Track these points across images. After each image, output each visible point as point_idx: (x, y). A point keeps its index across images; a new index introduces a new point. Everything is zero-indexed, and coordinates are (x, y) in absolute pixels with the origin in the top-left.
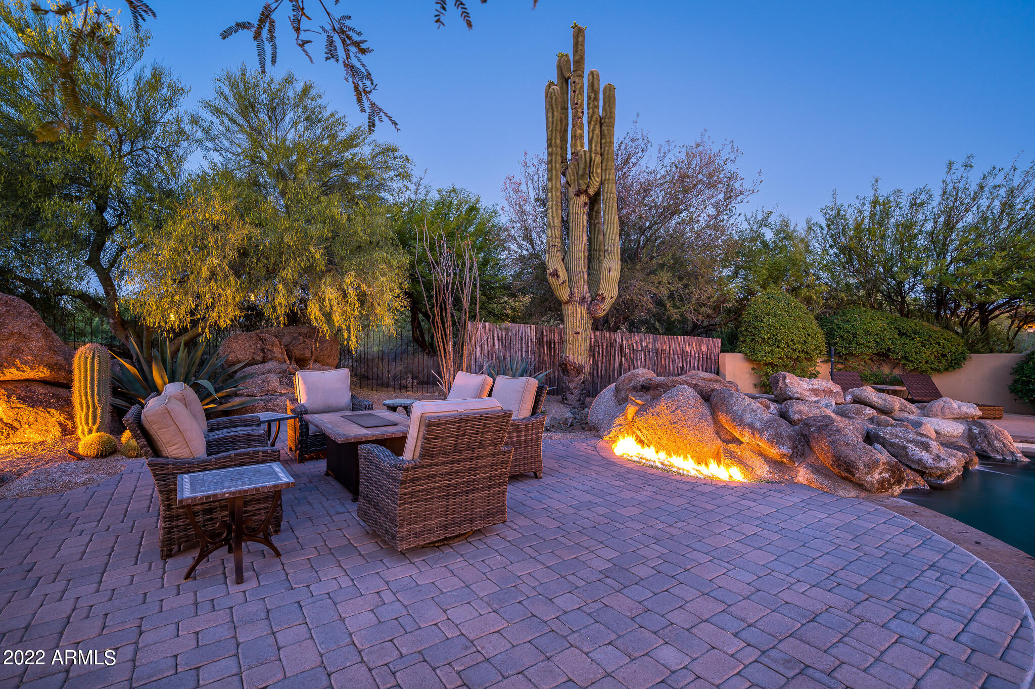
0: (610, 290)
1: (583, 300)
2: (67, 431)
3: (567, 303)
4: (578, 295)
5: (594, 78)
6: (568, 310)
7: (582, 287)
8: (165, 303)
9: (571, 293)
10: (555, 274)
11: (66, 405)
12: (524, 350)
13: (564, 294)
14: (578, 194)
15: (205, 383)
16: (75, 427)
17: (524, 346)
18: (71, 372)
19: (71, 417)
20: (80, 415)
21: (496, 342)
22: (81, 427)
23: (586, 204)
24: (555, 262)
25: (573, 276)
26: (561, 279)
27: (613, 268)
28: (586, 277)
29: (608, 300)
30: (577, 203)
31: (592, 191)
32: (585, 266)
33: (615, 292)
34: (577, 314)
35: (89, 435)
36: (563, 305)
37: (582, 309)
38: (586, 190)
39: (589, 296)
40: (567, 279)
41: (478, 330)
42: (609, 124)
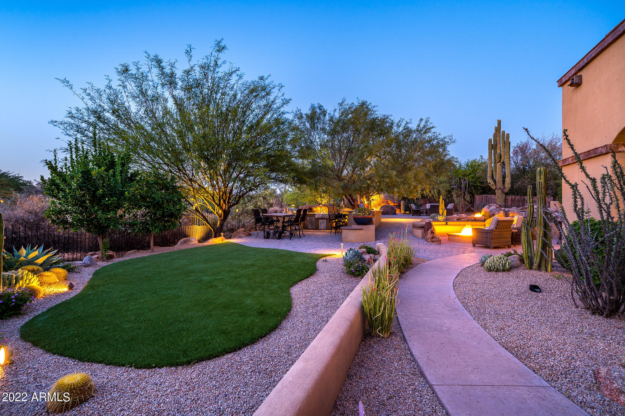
0: (508, 185)
1: (500, 188)
4: (498, 187)
5: (504, 132)
6: (496, 191)
7: (500, 185)
9: (496, 187)
10: (490, 183)
13: (494, 188)
14: (498, 162)
16: (401, 211)
20: (402, 209)
21: (483, 200)
24: (489, 180)
25: (497, 183)
26: (492, 184)
27: (508, 180)
28: (502, 183)
29: (507, 188)
30: (498, 165)
31: (502, 161)
32: (501, 180)
33: (509, 186)
34: (498, 192)
35: (403, 212)
36: (494, 190)
37: (500, 191)
38: (500, 162)
39: (502, 187)
40: (494, 184)
41: (477, 197)
42: (507, 144)
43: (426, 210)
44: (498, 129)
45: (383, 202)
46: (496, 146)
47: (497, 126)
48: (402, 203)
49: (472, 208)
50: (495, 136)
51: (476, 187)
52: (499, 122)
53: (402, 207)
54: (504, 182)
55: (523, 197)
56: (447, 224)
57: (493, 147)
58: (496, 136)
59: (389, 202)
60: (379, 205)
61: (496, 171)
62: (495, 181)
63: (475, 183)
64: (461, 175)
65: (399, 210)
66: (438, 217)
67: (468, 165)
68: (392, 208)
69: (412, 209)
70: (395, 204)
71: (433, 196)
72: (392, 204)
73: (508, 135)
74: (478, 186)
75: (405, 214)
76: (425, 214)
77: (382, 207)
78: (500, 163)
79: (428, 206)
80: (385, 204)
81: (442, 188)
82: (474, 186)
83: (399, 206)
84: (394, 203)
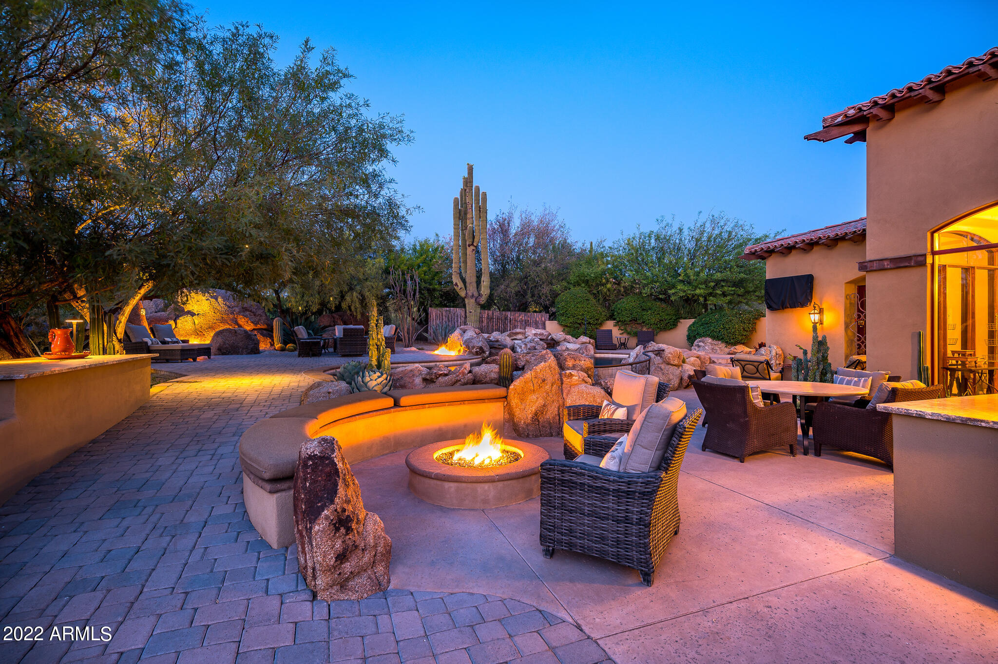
0: (485, 291)
1: (473, 296)
2: (272, 345)
3: (465, 297)
4: (470, 294)
5: (478, 188)
6: (467, 301)
7: (472, 289)
8: (298, 304)
9: (467, 293)
10: (456, 285)
11: (272, 337)
12: (459, 321)
13: (462, 294)
14: (469, 246)
15: (311, 332)
16: (274, 343)
17: (459, 319)
18: (273, 326)
19: (273, 340)
20: (275, 340)
21: (444, 317)
22: (276, 343)
23: (473, 250)
24: (456, 279)
25: (468, 285)
26: (459, 287)
27: (486, 281)
28: (475, 285)
29: (484, 295)
30: (470, 250)
31: (475, 244)
32: (474, 279)
33: (487, 292)
34: (470, 303)
35: (278, 345)
36: (463, 299)
37: (473, 301)
38: (472, 244)
39: (476, 294)
40: (463, 287)
41: (434, 312)
42: (482, 211)
43: (335, 340)
44: (468, 182)
45: (223, 321)
46: (466, 214)
47: (466, 176)
48: (276, 323)
49: (425, 334)
50: (464, 192)
51: (431, 291)
52: (470, 169)
53: (276, 334)
54: (478, 283)
55: (504, 313)
56: (397, 404)
57: (461, 214)
58: (465, 195)
59: (242, 321)
60: (211, 328)
61: (465, 262)
62: (464, 281)
63: (431, 284)
64: (405, 265)
65: (269, 340)
66: (368, 379)
67: (414, 250)
68: (248, 335)
69: (299, 339)
70: (259, 326)
71: (349, 307)
72: (249, 327)
73: (485, 194)
74: (434, 290)
75: (283, 349)
76: (331, 350)
77: (218, 334)
78: (472, 247)
79: (338, 331)
80: (227, 326)
81: (369, 290)
82: (428, 290)
83: (268, 332)
84: (255, 323)
